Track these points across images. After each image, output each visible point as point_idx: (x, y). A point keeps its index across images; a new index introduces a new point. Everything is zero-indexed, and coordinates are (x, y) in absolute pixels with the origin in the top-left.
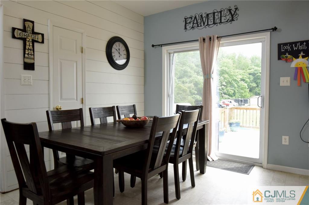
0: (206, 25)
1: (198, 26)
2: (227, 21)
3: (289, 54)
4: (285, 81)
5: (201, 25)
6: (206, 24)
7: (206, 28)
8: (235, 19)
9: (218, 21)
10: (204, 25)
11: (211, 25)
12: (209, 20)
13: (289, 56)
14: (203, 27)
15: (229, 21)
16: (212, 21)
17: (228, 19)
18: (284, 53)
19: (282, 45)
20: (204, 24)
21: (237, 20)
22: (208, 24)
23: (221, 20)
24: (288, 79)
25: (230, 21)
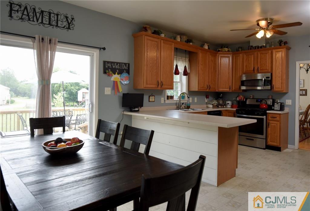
0: (40, 23)
1: (29, 20)
2: (64, 27)
3: (111, 71)
4: (108, 91)
5: (33, 19)
6: (40, 21)
7: (40, 25)
8: (71, 28)
9: (54, 23)
10: (37, 22)
11: (46, 25)
12: (44, 19)
13: (111, 72)
14: (36, 23)
15: (65, 28)
16: (47, 21)
17: (65, 26)
18: (108, 69)
19: (106, 63)
20: (37, 20)
21: (73, 30)
22: (42, 22)
23: (57, 23)
24: (110, 89)
25: (67, 28)
